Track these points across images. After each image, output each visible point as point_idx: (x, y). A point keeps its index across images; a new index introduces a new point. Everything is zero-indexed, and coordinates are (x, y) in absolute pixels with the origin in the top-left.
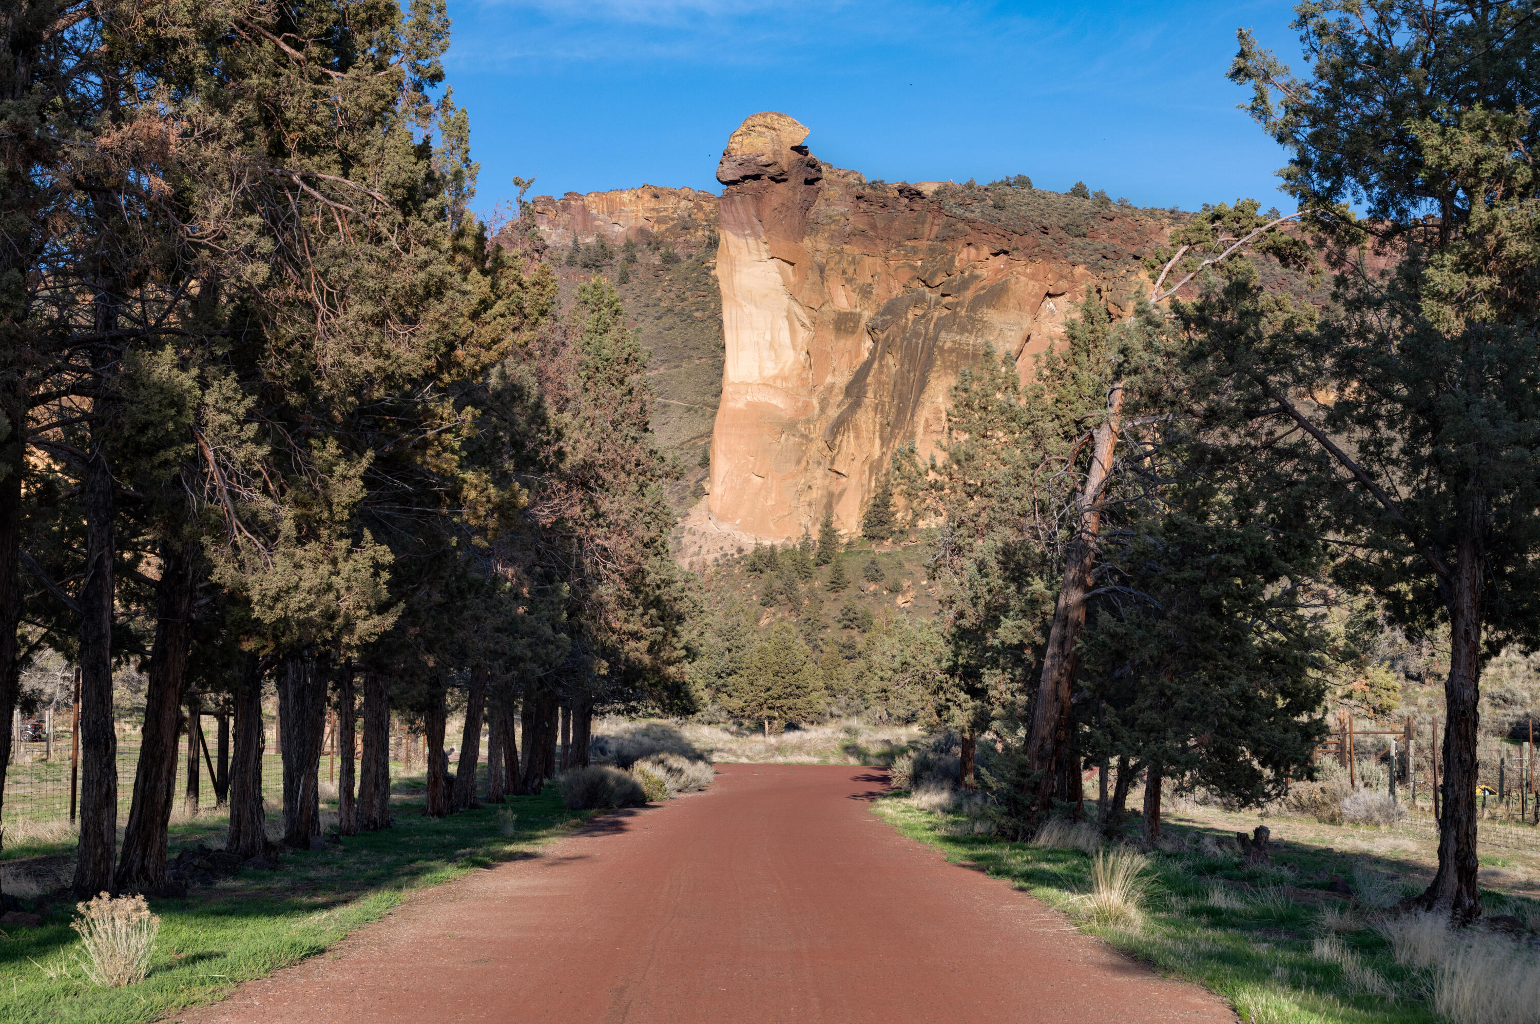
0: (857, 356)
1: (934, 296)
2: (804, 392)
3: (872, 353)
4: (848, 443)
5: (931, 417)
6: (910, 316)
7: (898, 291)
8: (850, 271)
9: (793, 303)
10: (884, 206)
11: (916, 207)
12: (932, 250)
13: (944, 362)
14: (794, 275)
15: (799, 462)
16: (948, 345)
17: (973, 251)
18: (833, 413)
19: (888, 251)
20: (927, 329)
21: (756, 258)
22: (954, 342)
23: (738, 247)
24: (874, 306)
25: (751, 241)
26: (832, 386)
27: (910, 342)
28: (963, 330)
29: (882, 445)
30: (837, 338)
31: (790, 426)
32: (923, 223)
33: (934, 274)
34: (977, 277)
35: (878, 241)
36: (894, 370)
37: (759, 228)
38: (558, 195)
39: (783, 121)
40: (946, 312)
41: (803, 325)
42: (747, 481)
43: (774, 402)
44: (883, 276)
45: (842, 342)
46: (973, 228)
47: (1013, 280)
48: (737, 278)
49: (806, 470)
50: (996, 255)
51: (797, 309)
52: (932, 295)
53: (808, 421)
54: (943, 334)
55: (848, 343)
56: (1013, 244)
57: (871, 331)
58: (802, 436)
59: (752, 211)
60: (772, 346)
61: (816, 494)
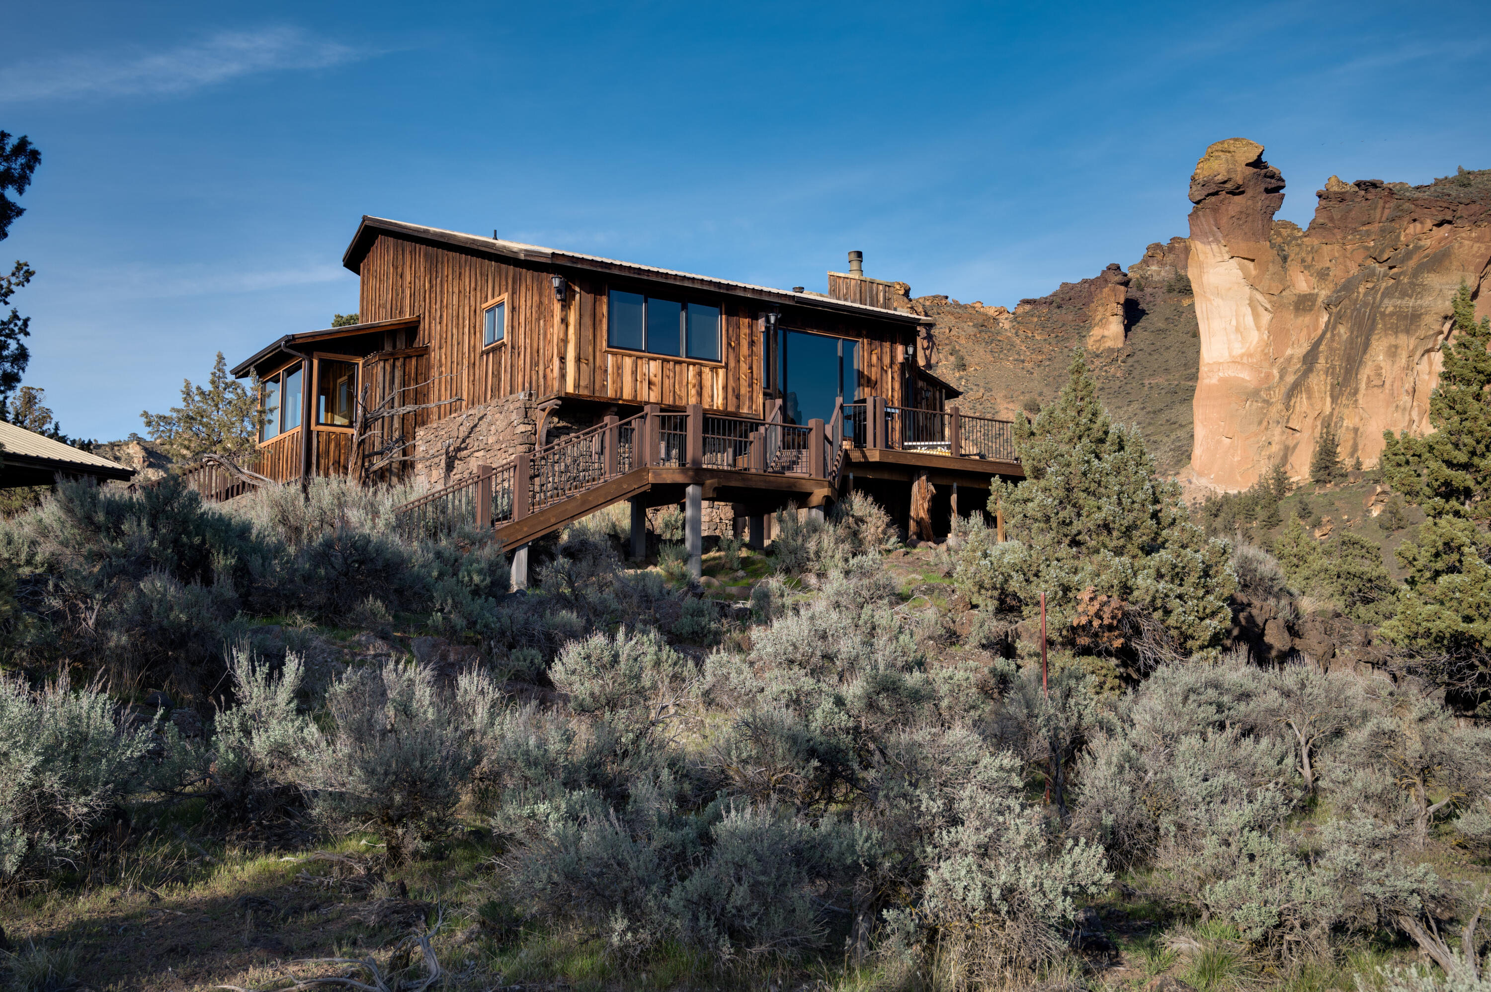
0: (1315, 330)
1: (1382, 270)
2: (1266, 364)
3: (1327, 324)
4: (1301, 403)
5: (1372, 374)
6: (1362, 290)
7: (1354, 270)
8: (1309, 259)
9: (1255, 292)
10: (1342, 201)
11: (1369, 196)
12: (1382, 230)
13: (1385, 325)
14: (1255, 269)
15: (1260, 423)
16: (1390, 309)
17: (1418, 225)
18: (1290, 379)
19: (1344, 238)
20: (1374, 299)
21: (1220, 259)
22: (1395, 307)
23: (1205, 253)
24: (1331, 286)
25: (1214, 246)
26: (1291, 357)
27: (1359, 310)
28: (1404, 295)
29: (1332, 402)
30: (1296, 316)
31: (1254, 394)
32: (1375, 209)
33: (1382, 251)
34: (1420, 247)
35: (1336, 230)
36: (1345, 337)
37: (1219, 235)
38: (1165, 242)
39: (1238, 144)
40: (1393, 281)
41: (1266, 309)
42: (1219, 442)
43: (1241, 375)
44: (1341, 260)
45: (1301, 319)
46: (1417, 206)
47: (1457, 245)
48: (1205, 279)
49: (1267, 429)
50: (1439, 225)
51: (1259, 297)
52: (1381, 269)
53: (1269, 389)
54: (1386, 301)
55: (1307, 319)
56: (1458, 214)
57: (1327, 307)
58: (1264, 401)
59: (1212, 222)
60: (1237, 330)
61: (1275, 448)
